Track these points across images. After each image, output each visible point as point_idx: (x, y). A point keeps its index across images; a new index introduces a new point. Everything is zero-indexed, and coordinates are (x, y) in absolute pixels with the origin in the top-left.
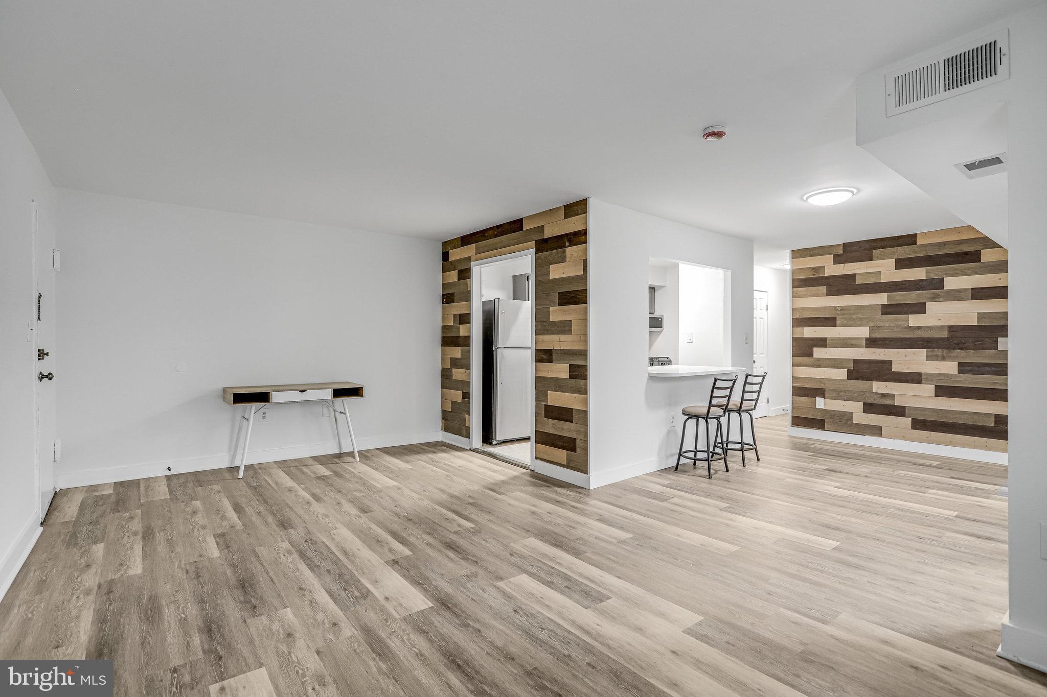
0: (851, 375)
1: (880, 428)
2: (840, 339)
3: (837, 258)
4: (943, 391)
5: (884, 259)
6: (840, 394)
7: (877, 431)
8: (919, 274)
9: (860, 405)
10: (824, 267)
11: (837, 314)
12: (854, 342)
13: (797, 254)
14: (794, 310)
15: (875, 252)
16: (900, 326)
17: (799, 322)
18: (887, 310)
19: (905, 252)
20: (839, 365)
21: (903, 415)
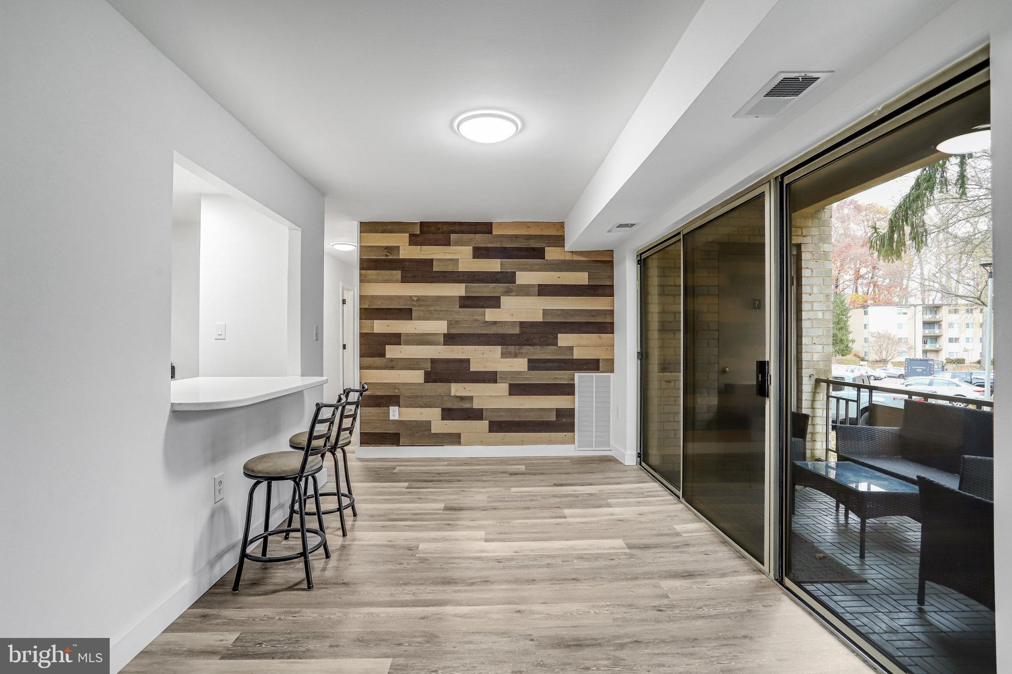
0: (430, 377)
1: (458, 436)
2: (416, 335)
3: (414, 238)
4: (517, 389)
5: (462, 245)
6: (418, 401)
7: (455, 439)
8: (494, 265)
9: (439, 410)
10: (398, 247)
11: (414, 306)
12: (431, 338)
13: (367, 227)
14: (362, 298)
15: (453, 237)
16: (477, 320)
17: (369, 312)
18: (467, 302)
19: (481, 240)
20: (416, 366)
21: (480, 418)
